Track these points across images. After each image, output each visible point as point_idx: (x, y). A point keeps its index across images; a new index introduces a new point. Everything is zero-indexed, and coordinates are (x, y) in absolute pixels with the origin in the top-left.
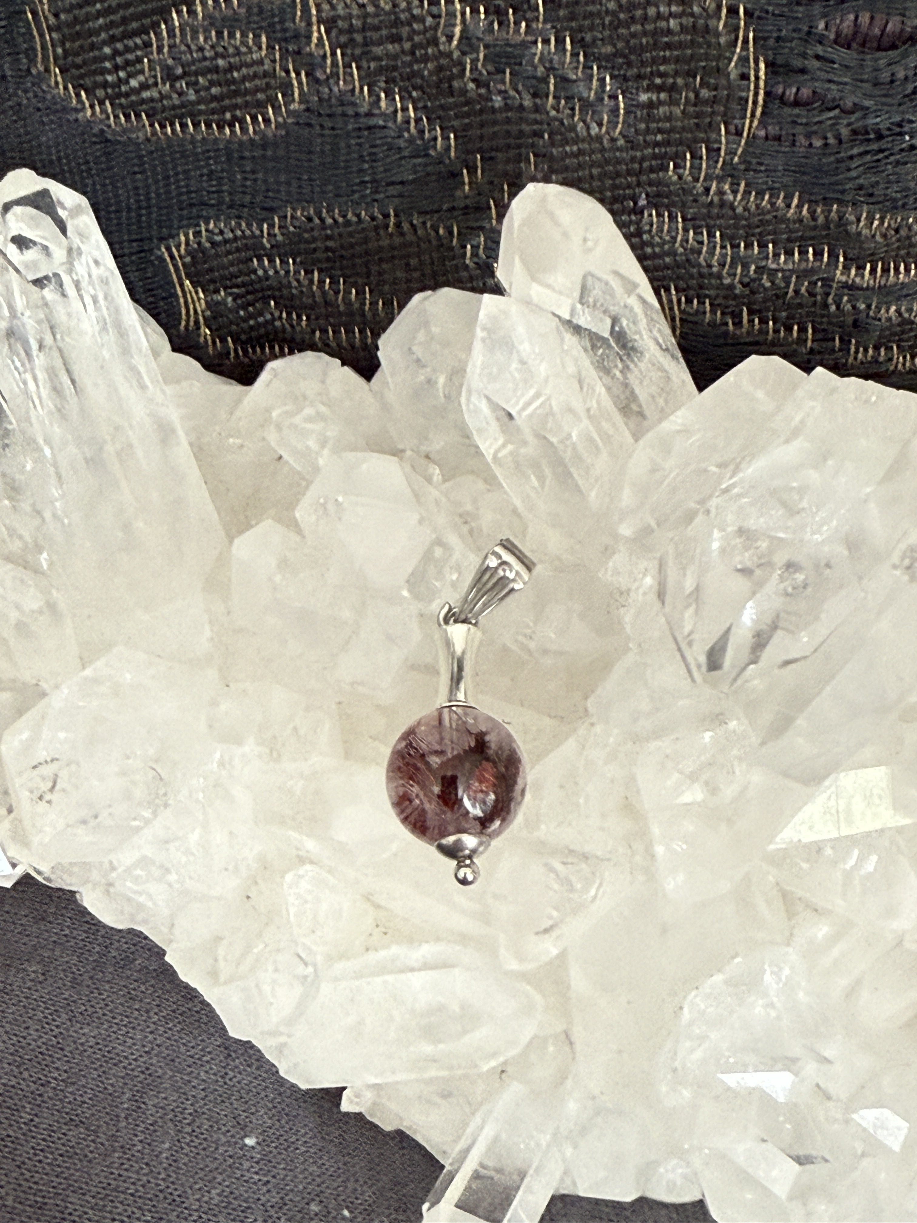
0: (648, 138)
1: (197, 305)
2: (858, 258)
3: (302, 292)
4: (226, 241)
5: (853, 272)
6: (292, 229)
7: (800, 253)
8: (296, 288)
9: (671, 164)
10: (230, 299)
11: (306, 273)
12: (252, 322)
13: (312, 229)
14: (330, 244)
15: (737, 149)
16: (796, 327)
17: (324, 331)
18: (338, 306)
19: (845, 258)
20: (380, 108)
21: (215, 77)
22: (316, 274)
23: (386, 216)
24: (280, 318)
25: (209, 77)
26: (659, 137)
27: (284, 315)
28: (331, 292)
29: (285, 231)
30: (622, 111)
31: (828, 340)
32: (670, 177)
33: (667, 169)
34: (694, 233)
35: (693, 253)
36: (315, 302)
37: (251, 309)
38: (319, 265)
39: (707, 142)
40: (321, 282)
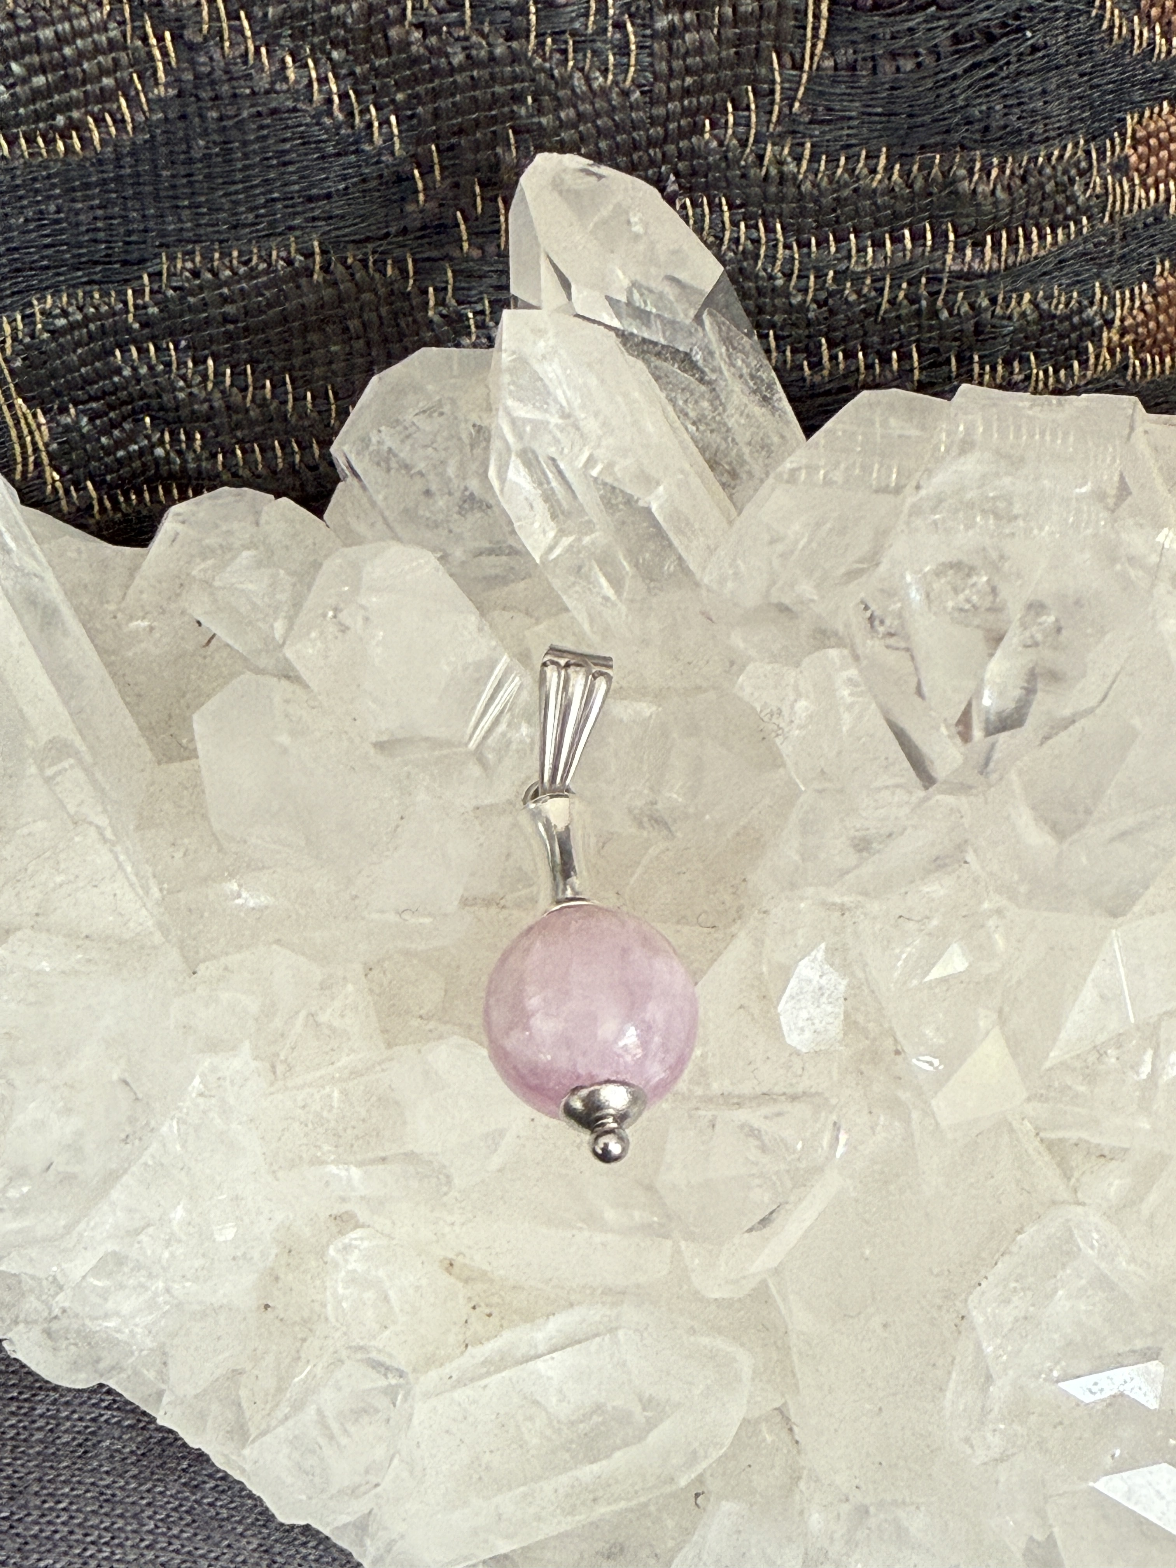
0: (673, 85)
1: (37, 434)
2: (975, 230)
3: (191, 394)
4: (73, 327)
5: (969, 252)
6: (170, 292)
7: (893, 242)
8: (181, 389)
9: (707, 122)
10: (85, 420)
11: (195, 364)
12: (121, 453)
13: (201, 288)
14: (230, 309)
15: (797, 90)
16: (894, 355)
17: (229, 453)
18: (247, 411)
19: (957, 236)
20: (286, 79)
21: (36, 59)
22: (210, 362)
23: (309, 255)
24: (161, 442)
25: (27, 59)
26: (689, 80)
27: (167, 437)
28: (235, 390)
29: (160, 296)
30: (633, 47)
31: (940, 365)
32: (707, 143)
33: (702, 132)
34: (747, 227)
35: (746, 259)
36: (211, 407)
37: (116, 433)
38: (214, 348)
39: (755, 81)
40: (219, 374)
